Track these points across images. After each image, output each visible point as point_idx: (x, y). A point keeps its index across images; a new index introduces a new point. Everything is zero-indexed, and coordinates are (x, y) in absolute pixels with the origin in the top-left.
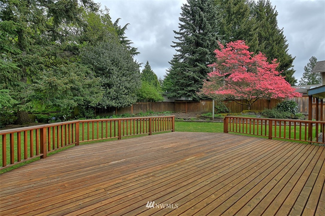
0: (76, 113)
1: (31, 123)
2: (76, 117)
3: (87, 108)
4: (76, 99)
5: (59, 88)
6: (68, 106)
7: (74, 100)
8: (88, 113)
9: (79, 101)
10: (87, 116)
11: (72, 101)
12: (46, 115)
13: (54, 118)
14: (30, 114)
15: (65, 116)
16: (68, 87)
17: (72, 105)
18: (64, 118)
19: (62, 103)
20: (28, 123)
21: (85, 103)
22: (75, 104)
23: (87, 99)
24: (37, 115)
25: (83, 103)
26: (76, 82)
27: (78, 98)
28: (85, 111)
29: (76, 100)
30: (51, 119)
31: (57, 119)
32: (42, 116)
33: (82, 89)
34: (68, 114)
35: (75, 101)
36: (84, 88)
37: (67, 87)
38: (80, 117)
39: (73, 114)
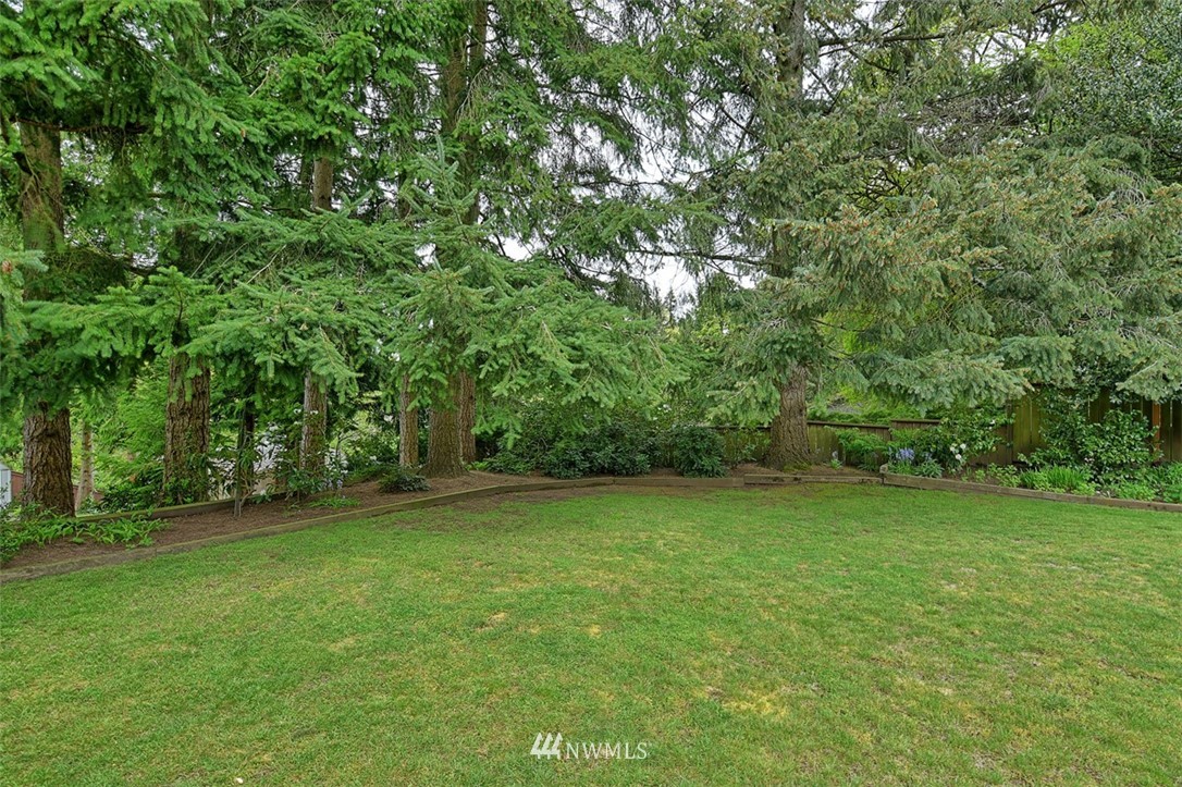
0: (1023, 436)
1: (813, 467)
2: (1022, 457)
3: (1097, 411)
4: (1021, 348)
5: (897, 281)
6: (966, 393)
7: (1007, 355)
8: (1103, 437)
9: (1041, 359)
10: (1097, 458)
11: (992, 363)
12: (876, 436)
13: (908, 453)
14: (820, 428)
15: (963, 446)
16: (956, 268)
17: (988, 387)
18: (958, 457)
19: (923, 376)
20: (805, 464)
21: (1078, 377)
22: (1015, 384)
23: (1100, 344)
24: (839, 432)
25: (1070, 376)
26: (1016, 237)
27: (1033, 341)
28: (1088, 423)
29: (1017, 355)
30: (894, 457)
31: (923, 460)
32: (861, 439)
33: (1058, 281)
34: (975, 439)
35: (1010, 363)
36: (1076, 273)
37: (952, 266)
38: (1048, 459)
39: (1011, 437)
